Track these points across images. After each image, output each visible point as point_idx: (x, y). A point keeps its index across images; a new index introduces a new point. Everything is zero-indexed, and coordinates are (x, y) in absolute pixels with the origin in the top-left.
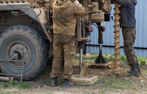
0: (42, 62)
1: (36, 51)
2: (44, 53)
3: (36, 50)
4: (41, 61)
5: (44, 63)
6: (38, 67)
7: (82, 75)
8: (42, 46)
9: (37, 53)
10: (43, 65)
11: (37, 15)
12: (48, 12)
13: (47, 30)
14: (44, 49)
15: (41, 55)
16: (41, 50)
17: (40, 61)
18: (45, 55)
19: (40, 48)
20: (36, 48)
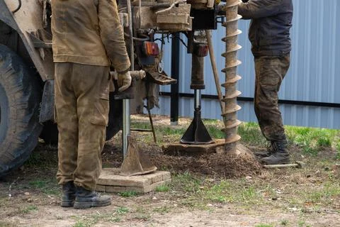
0: (24, 134)
1: (9, 105)
2: (29, 110)
3: (10, 100)
4: (23, 130)
5: (29, 135)
6: (15, 146)
7: (127, 167)
8: (25, 92)
9: (11, 108)
10: (26, 141)
11: (12, 10)
12: (45, 3)
13: (37, 49)
14: (30, 98)
15: (22, 114)
16: (22, 103)
17: (19, 131)
18: (31, 115)
19: (18, 95)
20: (9, 97)
